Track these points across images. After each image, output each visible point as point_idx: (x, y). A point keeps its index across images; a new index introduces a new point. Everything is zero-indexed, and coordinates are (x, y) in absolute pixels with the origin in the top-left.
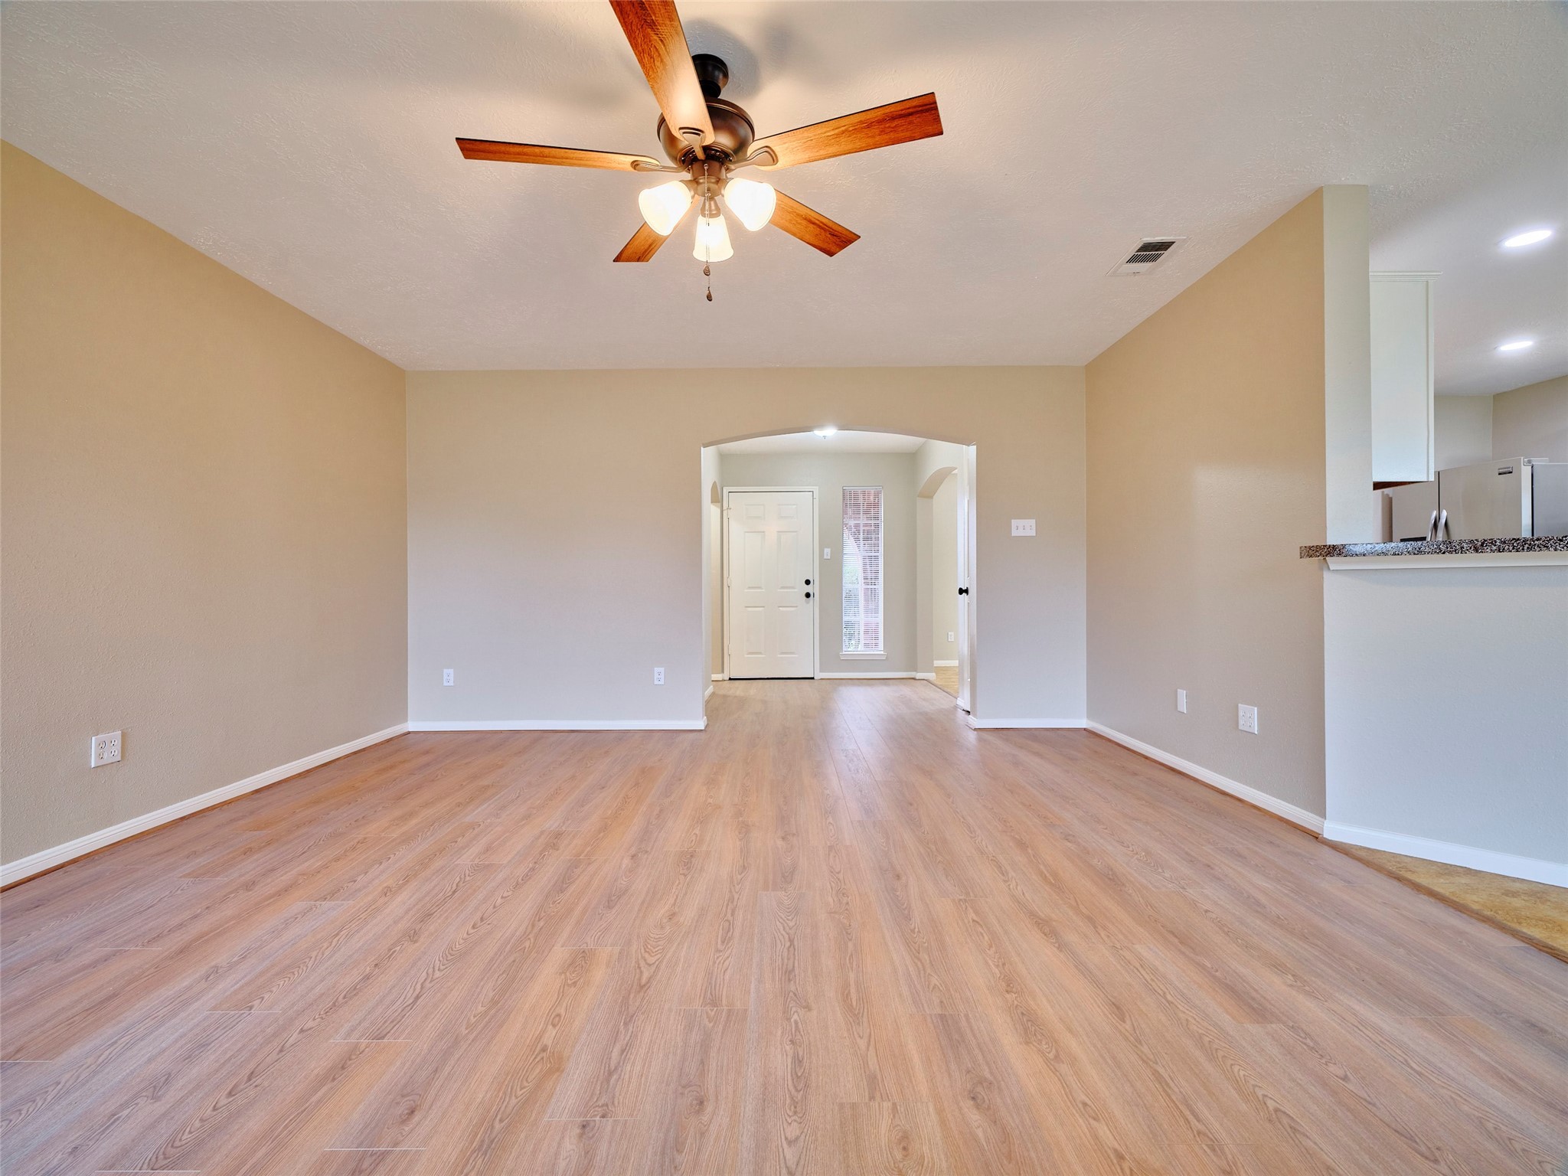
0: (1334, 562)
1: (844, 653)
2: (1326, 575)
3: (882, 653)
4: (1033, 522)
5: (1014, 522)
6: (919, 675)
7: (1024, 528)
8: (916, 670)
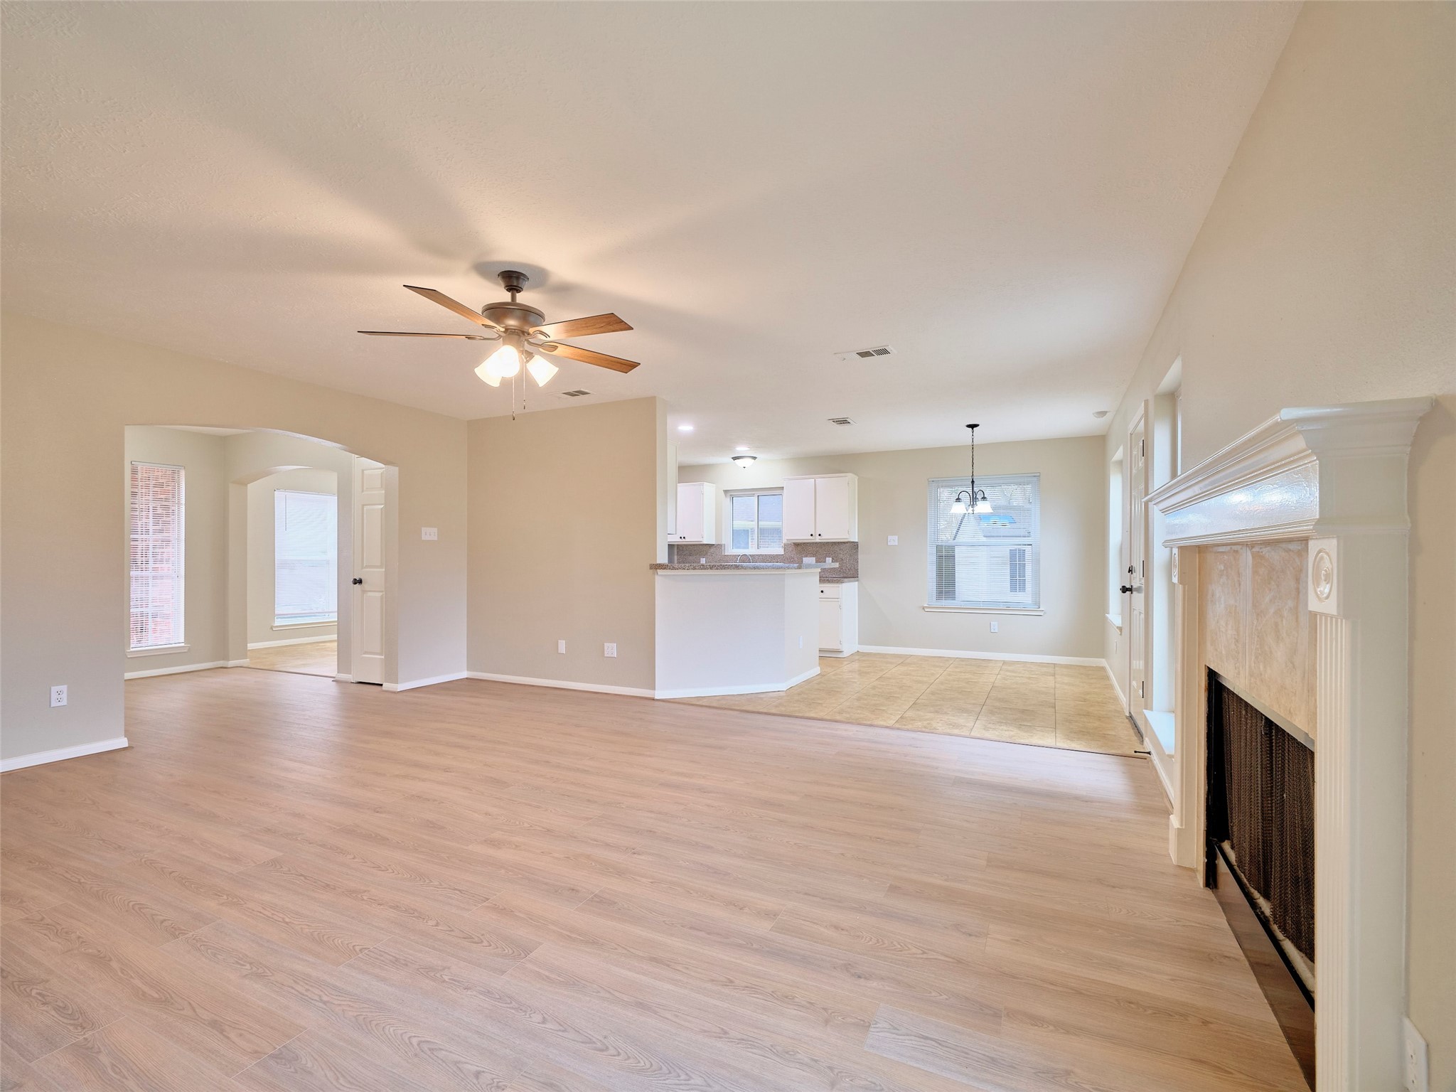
0: (660, 572)
1: (132, 650)
2: (657, 577)
3: (183, 645)
4: (435, 530)
5: (424, 529)
6: (231, 663)
7: (429, 534)
8: (226, 658)
